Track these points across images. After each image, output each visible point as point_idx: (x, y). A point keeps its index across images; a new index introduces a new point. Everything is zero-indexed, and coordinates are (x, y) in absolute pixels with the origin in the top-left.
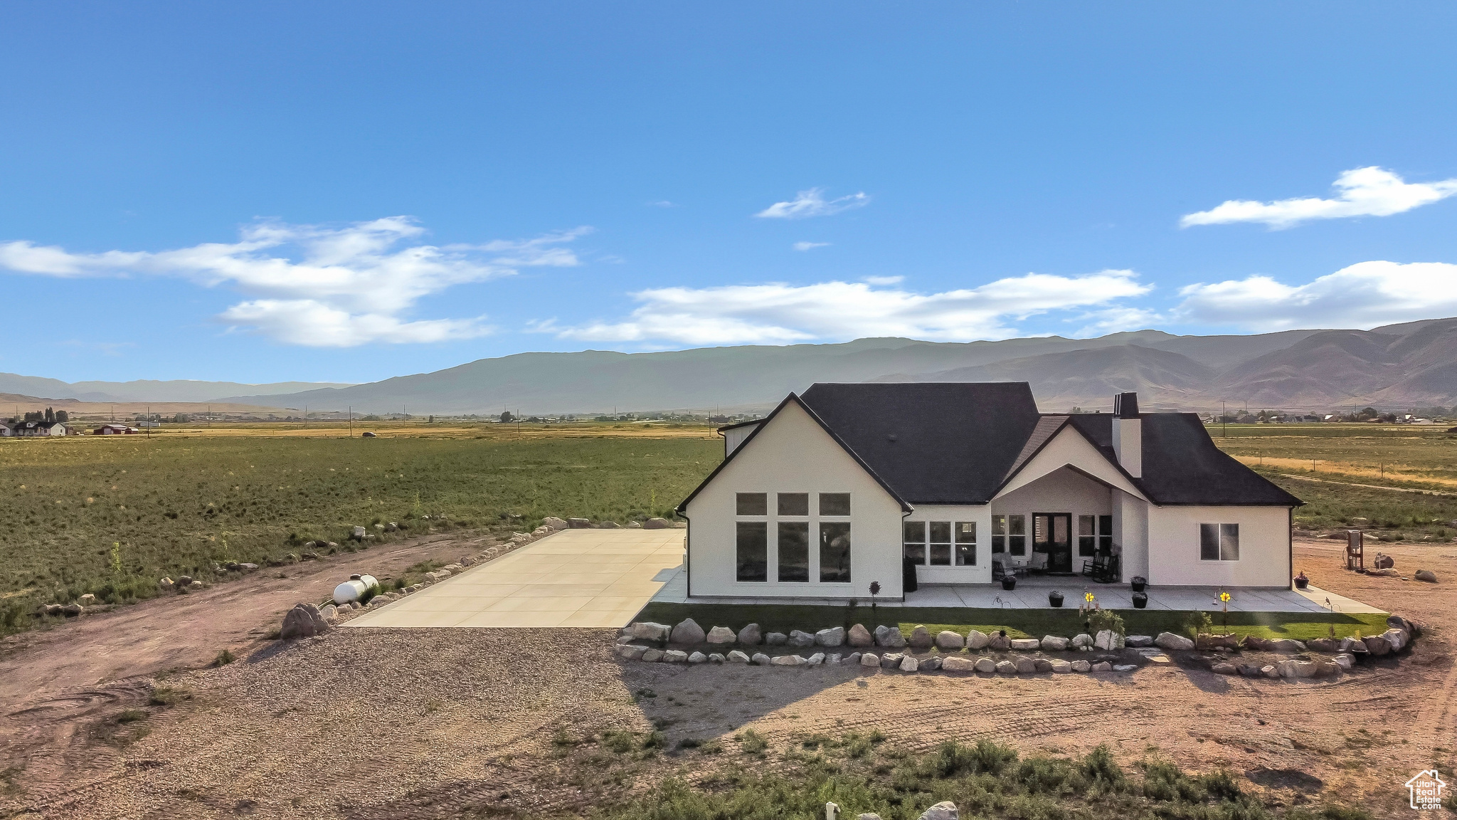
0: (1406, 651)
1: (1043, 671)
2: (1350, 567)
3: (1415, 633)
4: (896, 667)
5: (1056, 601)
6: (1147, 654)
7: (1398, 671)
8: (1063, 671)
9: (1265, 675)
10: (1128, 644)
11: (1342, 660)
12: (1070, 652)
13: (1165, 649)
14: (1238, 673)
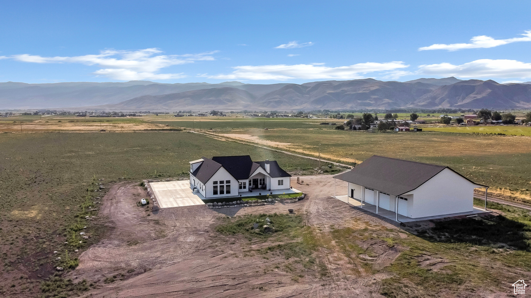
0: (304, 198)
1: (264, 205)
3: (305, 195)
4: (246, 206)
5: (260, 194)
6: (274, 201)
7: (303, 201)
8: (266, 204)
9: (289, 203)
10: (273, 200)
11: (297, 200)
12: (266, 202)
13: (277, 200)
14: (286, 203)
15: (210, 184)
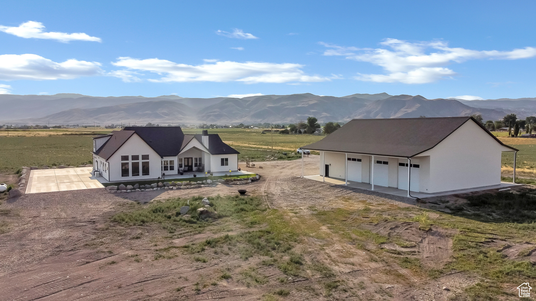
0: (259, 179)
1: (200, 187)
2: (247, 167)
3: (260, 176)
4: (172, 189)
5: (195, 176)
6: (217, 183)
7: (258, 182)
8: (203, 187)
9: (238, 184)
10: (213, 182)
11: (250, 181)
12: (203, 184)
13: (220, 182)
14: (233, 184)
15: (116, 160)
